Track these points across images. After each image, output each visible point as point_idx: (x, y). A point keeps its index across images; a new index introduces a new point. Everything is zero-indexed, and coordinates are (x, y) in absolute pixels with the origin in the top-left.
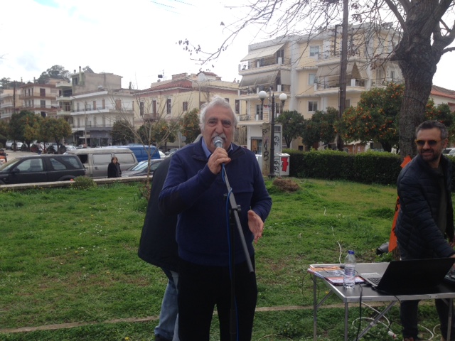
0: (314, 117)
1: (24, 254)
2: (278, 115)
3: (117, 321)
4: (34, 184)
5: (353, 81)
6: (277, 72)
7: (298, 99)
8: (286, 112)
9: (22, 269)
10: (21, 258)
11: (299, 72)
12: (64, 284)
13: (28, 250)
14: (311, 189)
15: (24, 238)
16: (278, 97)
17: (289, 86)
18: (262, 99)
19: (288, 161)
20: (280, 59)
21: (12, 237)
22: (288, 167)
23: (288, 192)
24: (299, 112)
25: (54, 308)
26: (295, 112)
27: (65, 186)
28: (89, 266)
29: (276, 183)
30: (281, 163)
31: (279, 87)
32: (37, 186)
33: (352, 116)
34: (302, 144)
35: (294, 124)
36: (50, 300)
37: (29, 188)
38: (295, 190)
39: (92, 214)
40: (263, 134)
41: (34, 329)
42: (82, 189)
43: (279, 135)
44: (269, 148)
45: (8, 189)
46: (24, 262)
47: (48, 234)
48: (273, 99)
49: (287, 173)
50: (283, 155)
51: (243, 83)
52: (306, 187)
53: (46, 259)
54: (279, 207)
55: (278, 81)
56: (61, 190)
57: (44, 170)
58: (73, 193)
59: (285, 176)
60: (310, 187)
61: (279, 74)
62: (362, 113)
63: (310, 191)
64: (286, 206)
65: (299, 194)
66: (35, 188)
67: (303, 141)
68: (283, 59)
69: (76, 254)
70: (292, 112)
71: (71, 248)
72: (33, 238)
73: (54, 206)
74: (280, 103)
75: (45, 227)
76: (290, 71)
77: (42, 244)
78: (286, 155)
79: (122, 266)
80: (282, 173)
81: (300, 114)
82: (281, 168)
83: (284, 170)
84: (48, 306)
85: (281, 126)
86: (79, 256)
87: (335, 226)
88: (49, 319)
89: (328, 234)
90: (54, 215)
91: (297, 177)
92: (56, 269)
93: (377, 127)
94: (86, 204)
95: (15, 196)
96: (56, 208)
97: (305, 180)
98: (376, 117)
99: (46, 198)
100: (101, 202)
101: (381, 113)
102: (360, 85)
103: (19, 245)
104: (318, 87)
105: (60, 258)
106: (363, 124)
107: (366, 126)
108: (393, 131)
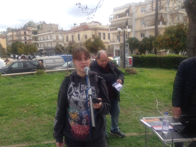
0: (143, 40)
1: (9, 107)
2: (127, 39)
3: (47, 142)
4: (19, 74)
5: (161, 23)
7: (136, 32)
8: (131, 38)
9: (7, 115)
10: (7, 109)
11: (136, 19)
12: (25, 122)
13: (11, 105)
14: (143, 73)
15: (10, 99)
16: (127, 31)
17: (132, 26)
19: (132, 60)
20: (127, 14)
21: (5, 99)
22: (132, 63)
23: (132, 74)
24: (136, 38)
25: (18, 136)
26: (135, 38)
27: (32, 74)
28: (38, 113)
29: (126, 70)
30: (129, 61)
31: (127, 26)
32: (20, 74)
33: (161, 39)
34: (138, 52)
35: (134, 43)
36: (17, 131)
37: (16, 75)
38: (135, 73)
39: (43, 87)
40: (120, 48)
42: (40, 75)
43: (127, 48)
44: (123, 54)
45: (7, 76)
46: (8, 111)
47: (21, 97)
48: (124, 32)
49: (132, 65)
50: (129, 57)
51: (111, 26)
52: (140, 72)
53: (19, 110)
54: (128, 82)
55: (127, 24)
56: (30, 76)
57: (24, 67)
58: (35, 77)
59: (131, 67)
60: (142, 71)
61: (127, 21)
62: (166, 37)
63: (142, 74)
64: (131, 81)
65: (137, 75)
66: (19, 76)
67: (139, 51)
68: (129, 14)
69: (33, 107)
70: (133, 38)
71: (31, 104)
72: (14, 99)
73: (27, 83)
74: (128, 34)
75: (21, 94)
76: (132, 19)
77: (18, 102)
78: (131, 57)
79: (53, 113)
80: (129, 66)
81: (137, 39)
82: (129, 63)
83: (130, 64)
84: (16, 134)
85: (128, 44)
86: (34, 108)
87: (154, 91)
88: (15, 142)
89: (151, 94)
90: (26, 88)
91: (136, 67)
92: (22, 115)
93: (173, 43)
94: (41, 82)
95: (9, 79)
96: (27, 84)
97: (140, 68)
98: (172, 38)
99: (23, 80)
100: (47, 81)
101: (174, 37)
103: (7, 103)
104: (145, 26)
105: (25, 109)
106: (166, 42)
107: (167, 43)
108: (180, 45)
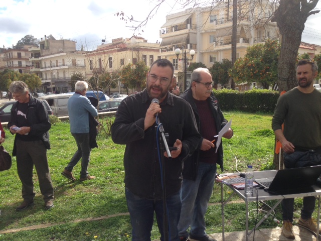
2: (188, 66)
5: (241, 40)
6: (187, 35)
7: (202, 54)
8: (194, 64)
11: (202, 34)
16: (189, 53)
17: (196, 44)
18: (178, 55)
20: (189, 25)
24: (203, 63)
31: (189, 45)
33: (241, 65)
40: (179, 80)
41: (19, 230)
43: (189, 80)
48: (185, 54)
51: (163, 44)
55: (188, 41)
61: (188, 36)
62: (248, 62)
68: (191, 25)
70: (198, 64)
74: (190, 57)
76: (196, 33)
81: (204, 65)
87: (231, 144)
93: (259, 72)
98: (258, 64)
100: (64, 133)
102: (246, 42)
106: (249, 70)
107: (251, 71)
108: (270, 75)
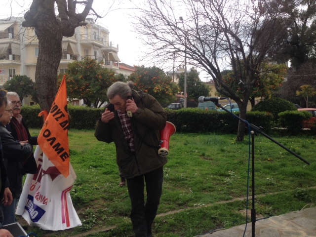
5: (68, 56)
8: (17, 76)
11: (27, 46)
17: (19, 57)
20: (10, 34)
31: (11, 56)
61: (10, 46)
62: (68, 78)
70: (22, 76)
81: (29, 78)
93: (79, 88)
98: (77, 81)
101: (81, 78)
102: (73, 59)
106: (68, 86)
